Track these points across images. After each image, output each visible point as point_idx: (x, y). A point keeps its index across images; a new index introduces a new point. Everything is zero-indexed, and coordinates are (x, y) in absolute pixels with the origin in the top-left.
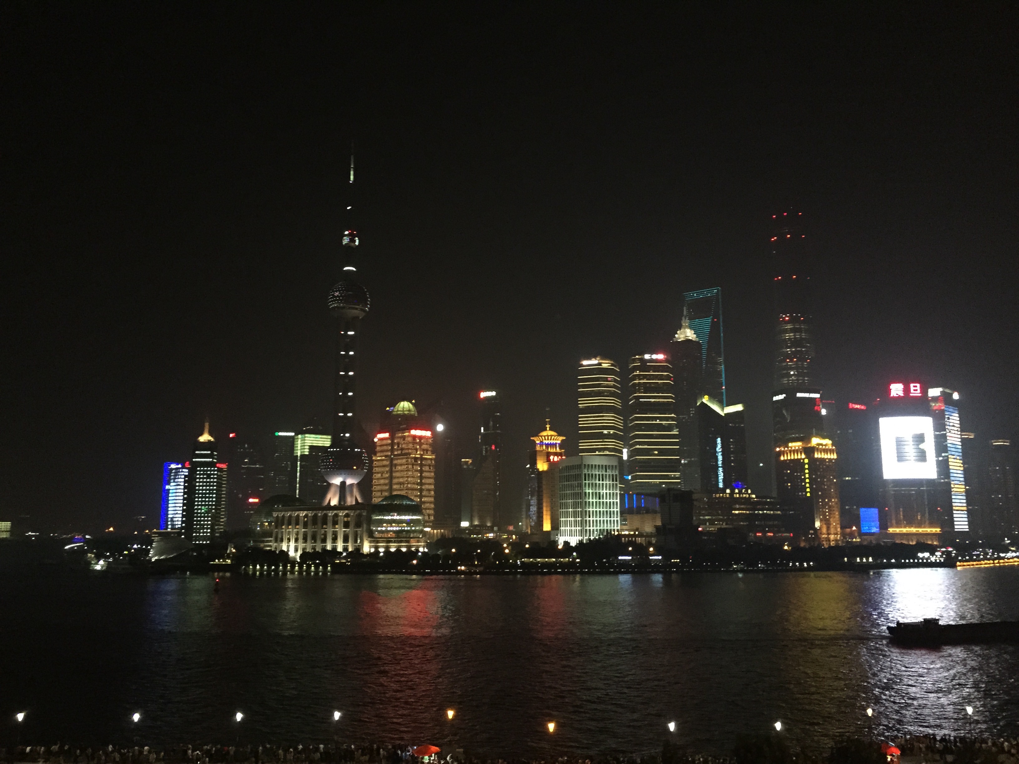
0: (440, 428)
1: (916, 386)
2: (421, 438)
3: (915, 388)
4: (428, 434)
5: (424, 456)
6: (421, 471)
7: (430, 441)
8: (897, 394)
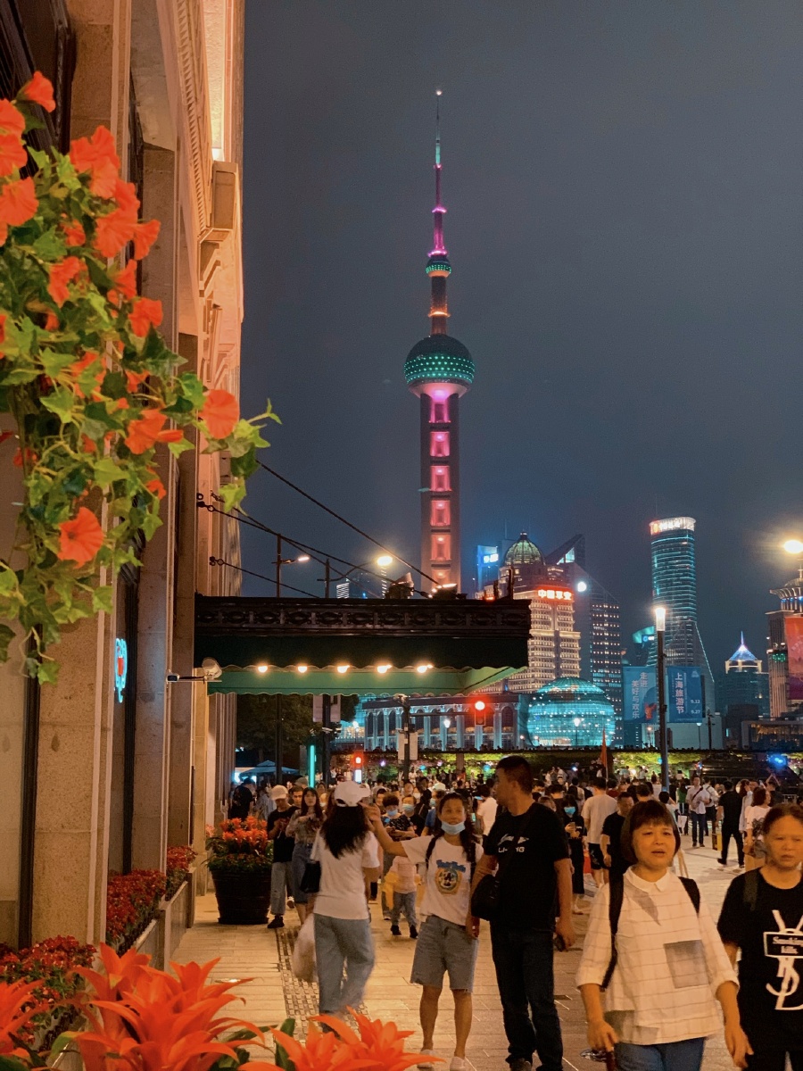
0: (582, 587)
2: (554, 603)
4: (568, 596)
5: (561, 635)
6: (558, 661)
7: (570, 608)
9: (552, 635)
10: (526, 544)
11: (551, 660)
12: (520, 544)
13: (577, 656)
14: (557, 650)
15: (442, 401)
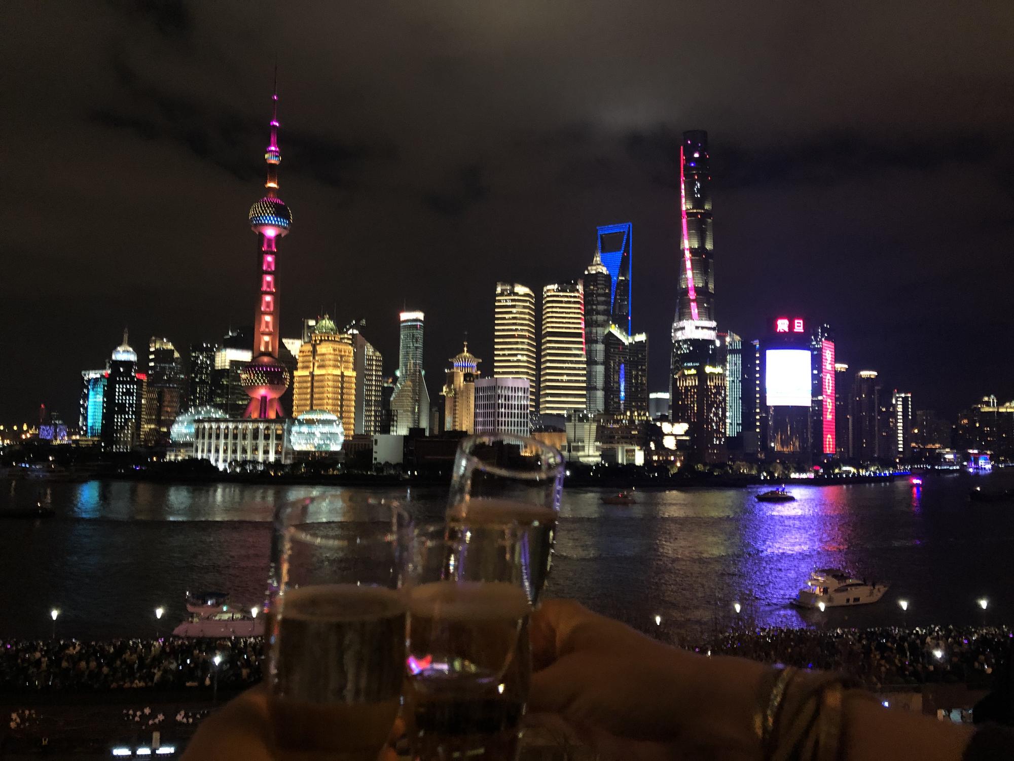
1: (800, 323)
3: (799, 325)
5: (345, 374)
6: (342, 388)
8: (783, 329)
9: (340, 374)
10: (327, 322)
11: (338, 387)
12: (324, 322)
13: (354, 385)
14: (342, 383)
15: (272, 237)
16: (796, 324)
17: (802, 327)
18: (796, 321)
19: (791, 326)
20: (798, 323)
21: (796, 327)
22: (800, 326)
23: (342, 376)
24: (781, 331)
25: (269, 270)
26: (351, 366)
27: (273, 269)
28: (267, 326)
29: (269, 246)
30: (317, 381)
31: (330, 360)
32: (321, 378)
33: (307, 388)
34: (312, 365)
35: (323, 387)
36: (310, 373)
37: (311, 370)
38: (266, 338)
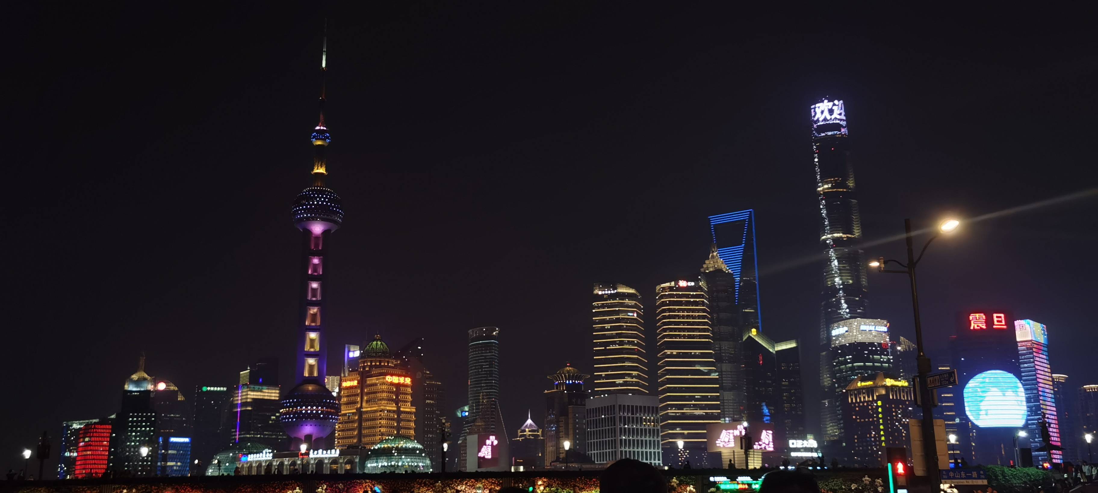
2: (398, 385)
3: (1000, 319)
4: (407, 381)
5: (402, 409)
6: (398, 428)
7: (409, 390)
8: (978, 326)
9: (395, 409)
10: (379, 343)
11: (393, 427)
12: (375, 343)
13: (413, 424)
14: (399, 420)
15: (319, 235)
16: (995, 319)
17: (1003, 323)
18: (995, 315)
19: (989, 322)
20: (997, 317)
21: (996, 323)
22: (1001, 322)
23: (398, 412)
24: (976, 327)
25: (316, 274)
26: (409, 398)
27: (321, 273)
28: (312, 346)
29: (317, 245)
30: (368, 420)
31: (383, 392)
32: (371, 415)
33: (353, 430)
34: (359, 399)
35: (374, 427)
36: (357, 409)
37: (359, 406)
38: (311, 361)
